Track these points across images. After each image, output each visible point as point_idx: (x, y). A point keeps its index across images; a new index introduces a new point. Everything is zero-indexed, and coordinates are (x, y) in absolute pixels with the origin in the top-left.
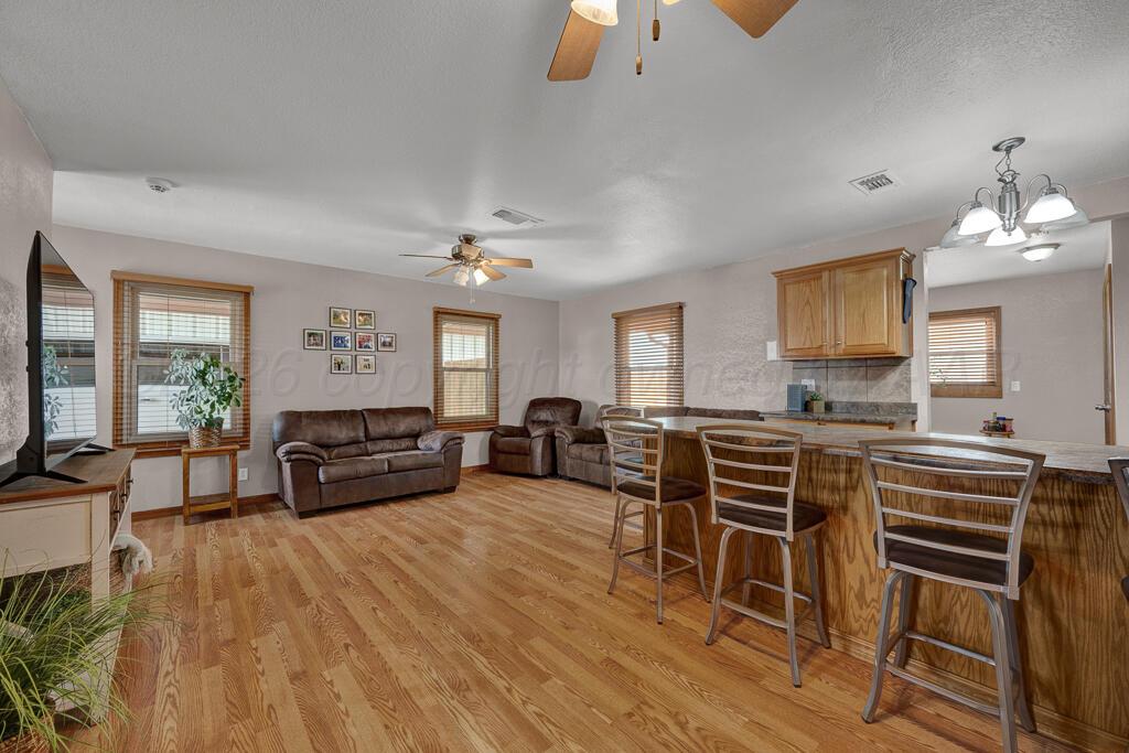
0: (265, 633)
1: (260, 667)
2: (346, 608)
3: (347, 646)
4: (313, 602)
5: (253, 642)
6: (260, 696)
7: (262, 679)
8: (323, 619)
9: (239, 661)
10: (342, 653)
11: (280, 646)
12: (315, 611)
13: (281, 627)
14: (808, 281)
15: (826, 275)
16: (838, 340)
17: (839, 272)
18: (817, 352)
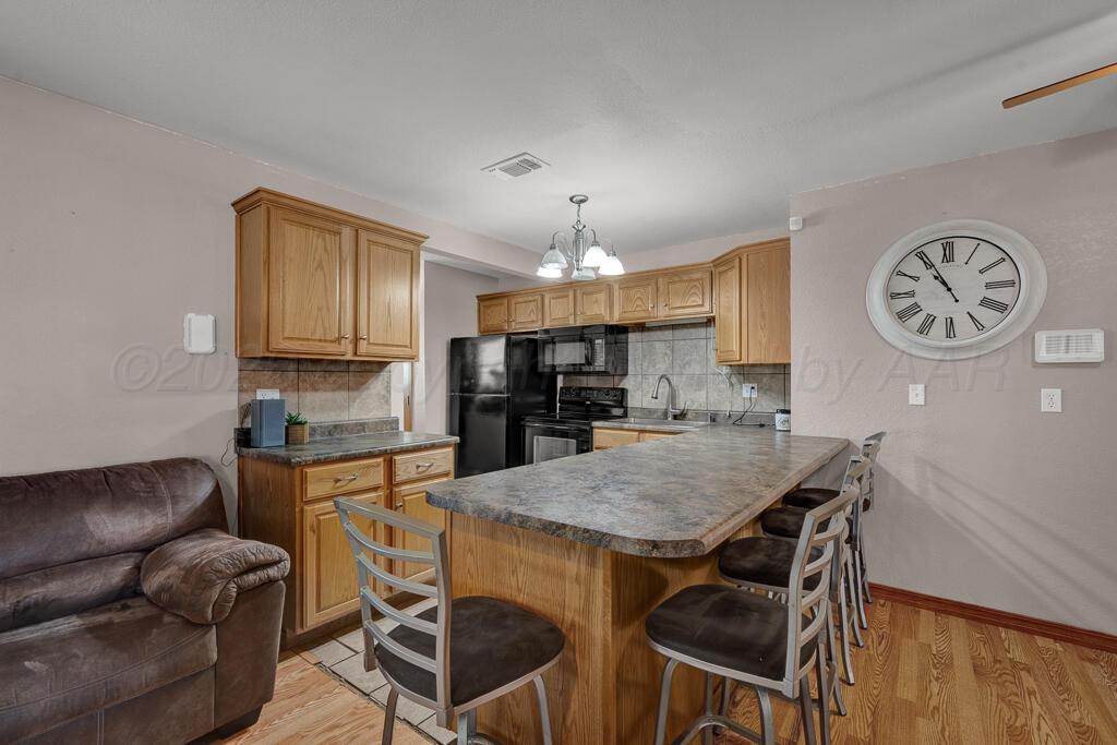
14: (322, 230)
15: (347, 232)
16: (363, 333)
17: (363, 236)
18: (331, 348)
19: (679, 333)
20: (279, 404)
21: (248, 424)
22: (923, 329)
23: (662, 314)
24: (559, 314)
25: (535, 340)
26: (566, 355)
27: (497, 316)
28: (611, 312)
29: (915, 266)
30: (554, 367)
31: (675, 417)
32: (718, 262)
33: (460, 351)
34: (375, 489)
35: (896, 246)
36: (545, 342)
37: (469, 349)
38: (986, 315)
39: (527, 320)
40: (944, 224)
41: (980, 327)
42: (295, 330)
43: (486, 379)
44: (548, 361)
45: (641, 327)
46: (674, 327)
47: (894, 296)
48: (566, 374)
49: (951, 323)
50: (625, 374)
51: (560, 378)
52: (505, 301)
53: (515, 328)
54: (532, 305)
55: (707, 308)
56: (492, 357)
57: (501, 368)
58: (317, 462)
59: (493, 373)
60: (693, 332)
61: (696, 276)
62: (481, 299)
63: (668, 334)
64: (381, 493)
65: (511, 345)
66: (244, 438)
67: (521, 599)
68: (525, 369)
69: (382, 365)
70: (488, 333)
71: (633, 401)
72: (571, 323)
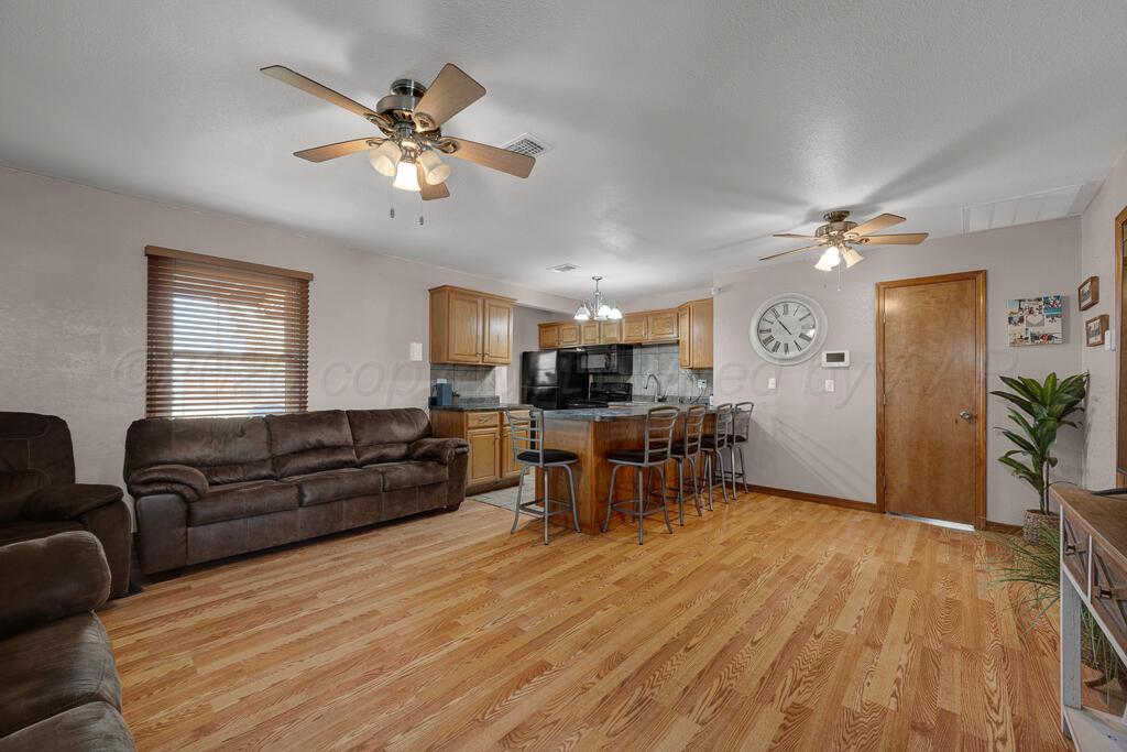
0: (875, 707)
1: (899, 674)
2: (773, 666)
3: (817, 637)
4: (788, 703)
5: (893, 707)
6: (911, 654)
7: (903, 664)
8: (806, 672)
9: (917, 697)
10: (826, 635)
11: (869, 680)
12: (801, 688)
13: (852, 702)
14: (469, 301)
15: (480, 301)
16: (486, 352)
17: (487, 302)
18: (474, 359)
19: (663, 349)
20: (449, 386)
21: (435, 395)
22: (775, 349)
23: (650, 338)
24: (590, 338)
25: (575, 353)
26: (596, 362)
27: (551, 338)
28: (621, 335)
29: (771, 317)
30: (587, 370)
31: (660, 400)
32: (681, 308)
33: (527, 360)
34: (495, 426)
35: (763, 305)
36: (581, 354)
37: (532, 359)
38: (801, 342)
39: (571, 341)
40: (785, 295)
41: (800, 349)
42: (460, 350)
43: (542, 378)
44: (583, 366)
45: (640, 346)
46: (660, 345)
47: (762, 331)
48: (595, 374)
49: (787, 346)
50: (631, 374)
51: (591, 377)
52: (556, 328)
53: (562, 345)
54: (573, 331)
55: (675, 335)
56: (547, 364)
57: (553, 371)
58: (472, 411)
59: (548, 374)
60: (670, 348)
61: (669, 315)
62: (541, 326)
63: (656, 350)
64: (497, 429)
65: (561, 355)
66: (433, 402)
67: (565, 449)
68: (568, 370)
69: (492, 367)
70: (546, 349)
71: (636, 391)
72: (597, 343)
